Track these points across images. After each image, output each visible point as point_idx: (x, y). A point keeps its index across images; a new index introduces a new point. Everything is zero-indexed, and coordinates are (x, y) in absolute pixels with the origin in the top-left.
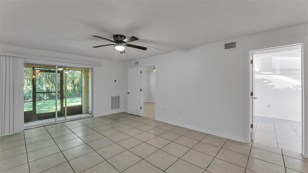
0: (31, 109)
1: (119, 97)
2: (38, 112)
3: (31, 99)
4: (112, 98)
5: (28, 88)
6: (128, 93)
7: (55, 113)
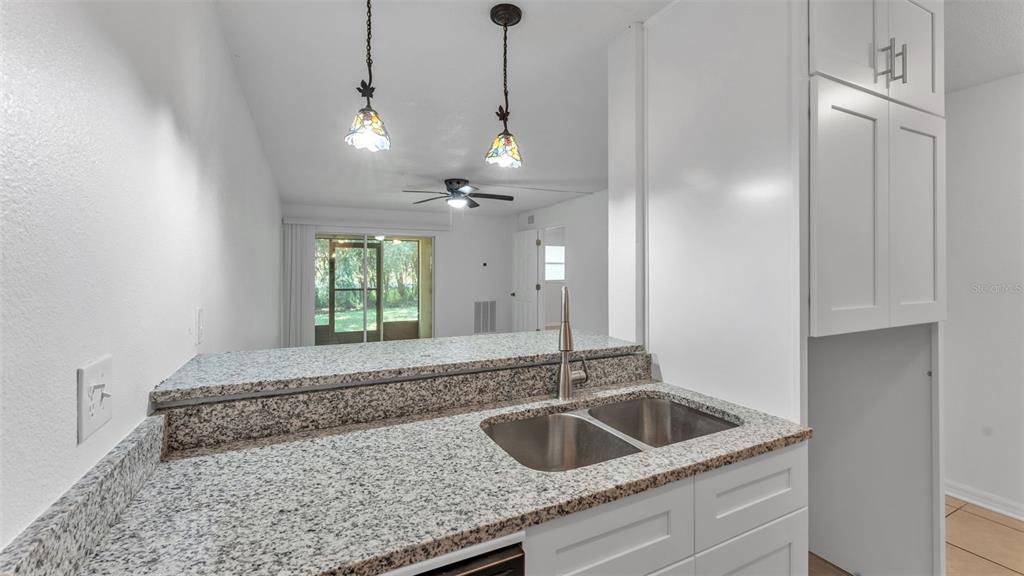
0: (328, 323)
1: (493, 304)
2: (338, 328)
3: (327, 310)
4: (478, 305)
5: (321, 285)
6: (514, 295)
7: (362, 332)
